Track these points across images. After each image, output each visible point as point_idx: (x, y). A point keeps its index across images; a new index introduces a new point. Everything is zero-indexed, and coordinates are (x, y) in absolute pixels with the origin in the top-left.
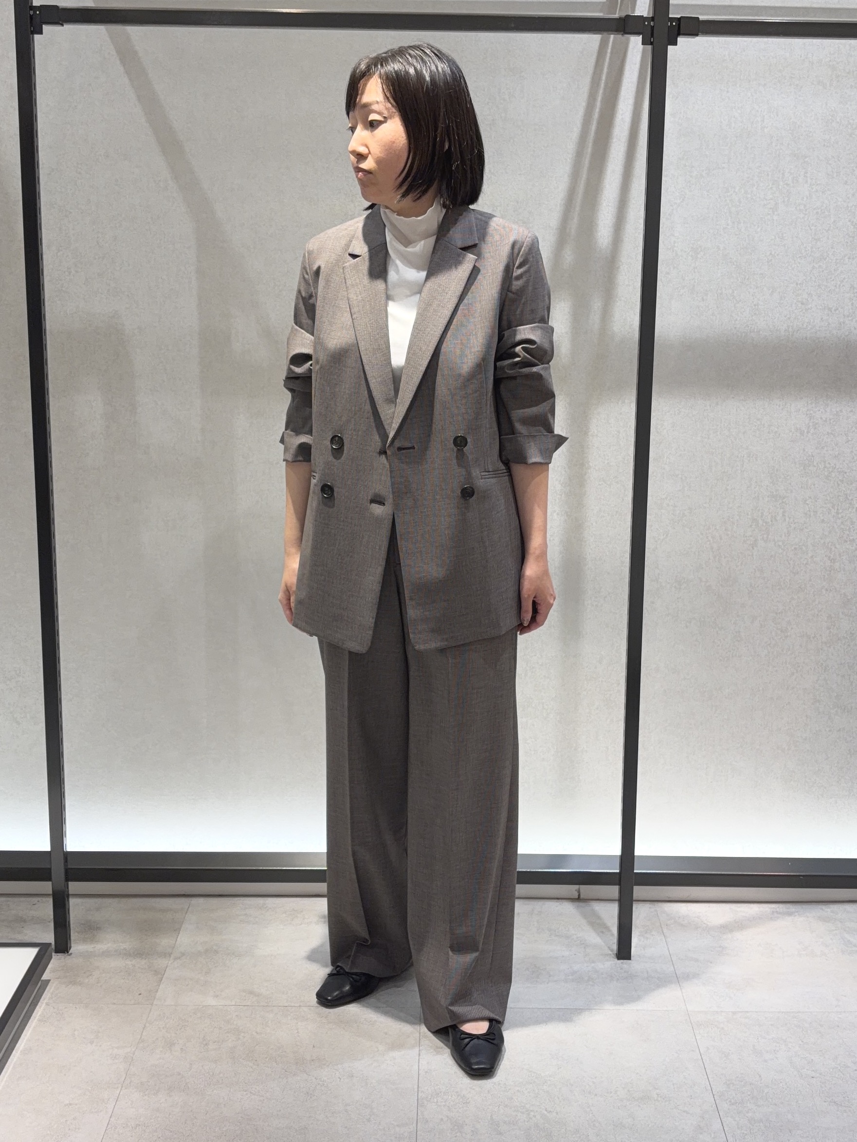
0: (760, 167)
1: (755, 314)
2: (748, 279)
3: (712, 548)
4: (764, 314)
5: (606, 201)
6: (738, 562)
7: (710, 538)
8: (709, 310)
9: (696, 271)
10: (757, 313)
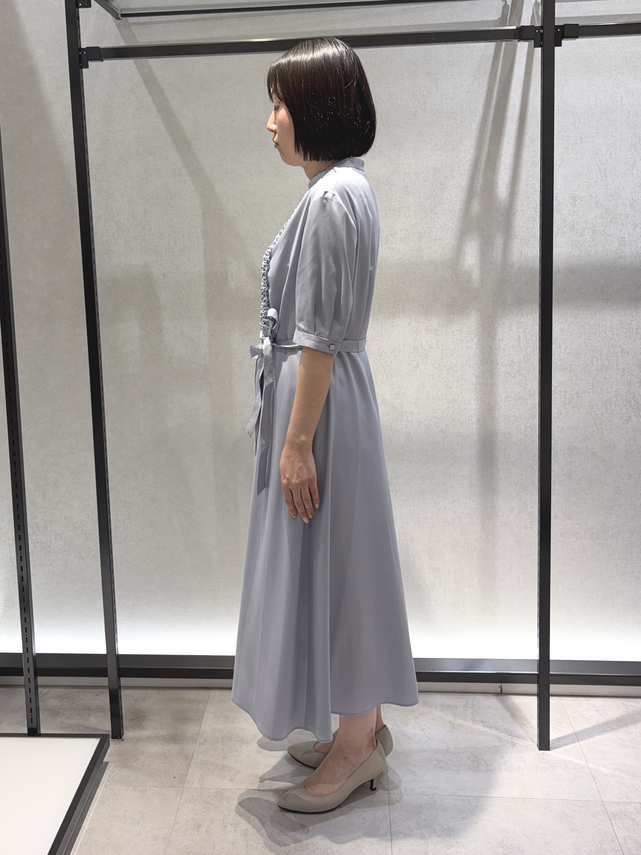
0: (621, 134)
1: (622, 245)
2: (615, 219)
3: (596, 423)
4: (629, 245)
5: (503, 165)
6: (617, 433)
7: (594, 416)
8: (586, 242)
9: (575, 214)
10: (624, 244)
